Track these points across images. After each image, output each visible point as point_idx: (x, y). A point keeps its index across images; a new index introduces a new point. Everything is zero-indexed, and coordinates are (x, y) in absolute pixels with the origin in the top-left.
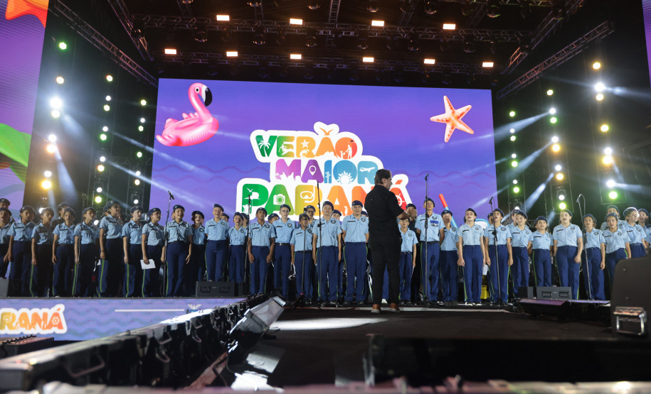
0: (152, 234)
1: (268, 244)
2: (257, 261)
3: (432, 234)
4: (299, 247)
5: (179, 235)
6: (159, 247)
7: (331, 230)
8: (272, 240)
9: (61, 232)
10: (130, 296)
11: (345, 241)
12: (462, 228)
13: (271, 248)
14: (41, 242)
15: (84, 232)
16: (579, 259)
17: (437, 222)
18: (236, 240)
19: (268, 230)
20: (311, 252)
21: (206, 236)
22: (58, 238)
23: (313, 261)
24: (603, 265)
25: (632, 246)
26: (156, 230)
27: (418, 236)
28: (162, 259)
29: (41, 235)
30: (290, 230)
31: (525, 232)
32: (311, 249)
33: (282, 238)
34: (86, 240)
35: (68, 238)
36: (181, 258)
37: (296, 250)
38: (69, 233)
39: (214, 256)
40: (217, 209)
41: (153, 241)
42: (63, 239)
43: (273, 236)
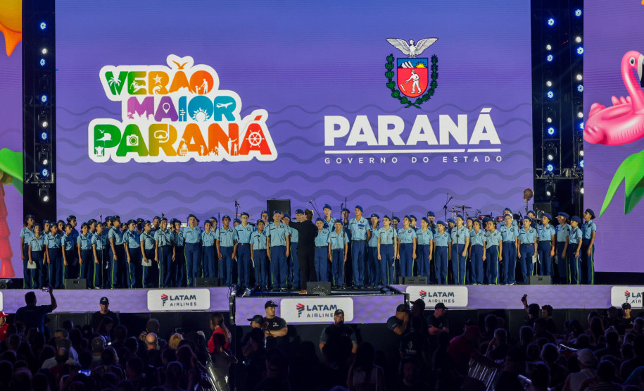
0: (147, 241)
1: (232, 245)
2: (224, 259)
3: (359, 235)
4: (256, 247)
5: (166, 240)
6: (153, 250)
7: (280, 234)
8: (235, 242)
9: (83, 241)
10: (134, 287)
11: (291, 241)
12: (380, 231)
13: (235, 248)
14: (68, 249)
15: (99, 241)
16: (465, 254)
17: (363, 226)
18: (208, 242)
19: (232, 233)
20: (266, 250)
21: (184, 240)
22: (81, 246)
23: (267, 257)
24: (484, 257)
25: (504, 243)
26: (149, 237)
27: (350, 236)
28: (156, 259)
29: (68, 243)
30: (249, 233)
31: (426, 233)
32: (265, 248)
33: (243, 240)
34: (100, 247)
35: (88, 246)
36: (168, 258)
37: (254, 249)
38: (88, 242)
39: (192, 255)
40: (192, 218)
41: (149, 246)
42: (84, 246)
43: (236, 238)
